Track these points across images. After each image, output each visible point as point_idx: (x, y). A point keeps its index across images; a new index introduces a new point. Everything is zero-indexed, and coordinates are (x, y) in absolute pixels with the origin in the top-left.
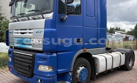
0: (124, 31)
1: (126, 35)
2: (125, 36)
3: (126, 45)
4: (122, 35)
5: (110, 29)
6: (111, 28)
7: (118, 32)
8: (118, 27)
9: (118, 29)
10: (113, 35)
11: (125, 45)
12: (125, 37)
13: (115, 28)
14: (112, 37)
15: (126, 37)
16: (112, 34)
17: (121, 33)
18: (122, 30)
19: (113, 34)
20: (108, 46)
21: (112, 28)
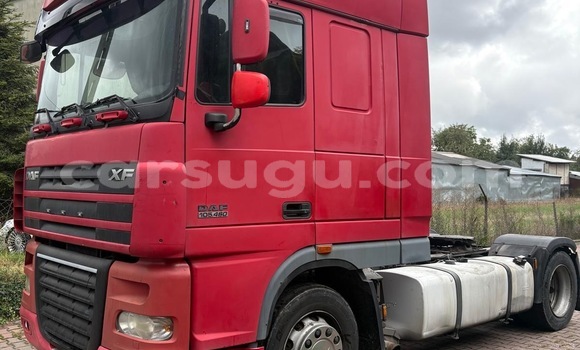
0: (562, 153)
1: (573, 173)
2: (567, 175)
3: (567, 213)
4: (552, 173)
5: (501, 149)
6: (503, 144)
7: (535, 160)
8: (535, 140)
9: (535, 148)
10: (512, 172)
11: (562, 215)
12: (565, 181)
13: (521, 143)
14: (510, 180)
15: (570, 179)
16: (508, 170)
17: (551, 163)
18: (553, 151)
19: (514, 170)
20: (486, 220)
21: (508, 141)
